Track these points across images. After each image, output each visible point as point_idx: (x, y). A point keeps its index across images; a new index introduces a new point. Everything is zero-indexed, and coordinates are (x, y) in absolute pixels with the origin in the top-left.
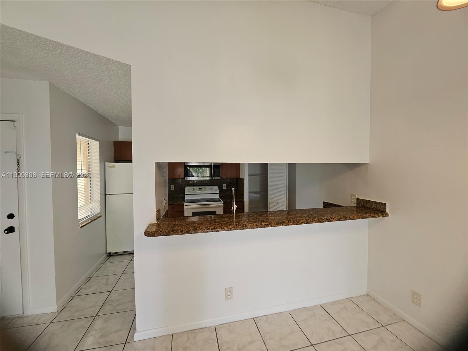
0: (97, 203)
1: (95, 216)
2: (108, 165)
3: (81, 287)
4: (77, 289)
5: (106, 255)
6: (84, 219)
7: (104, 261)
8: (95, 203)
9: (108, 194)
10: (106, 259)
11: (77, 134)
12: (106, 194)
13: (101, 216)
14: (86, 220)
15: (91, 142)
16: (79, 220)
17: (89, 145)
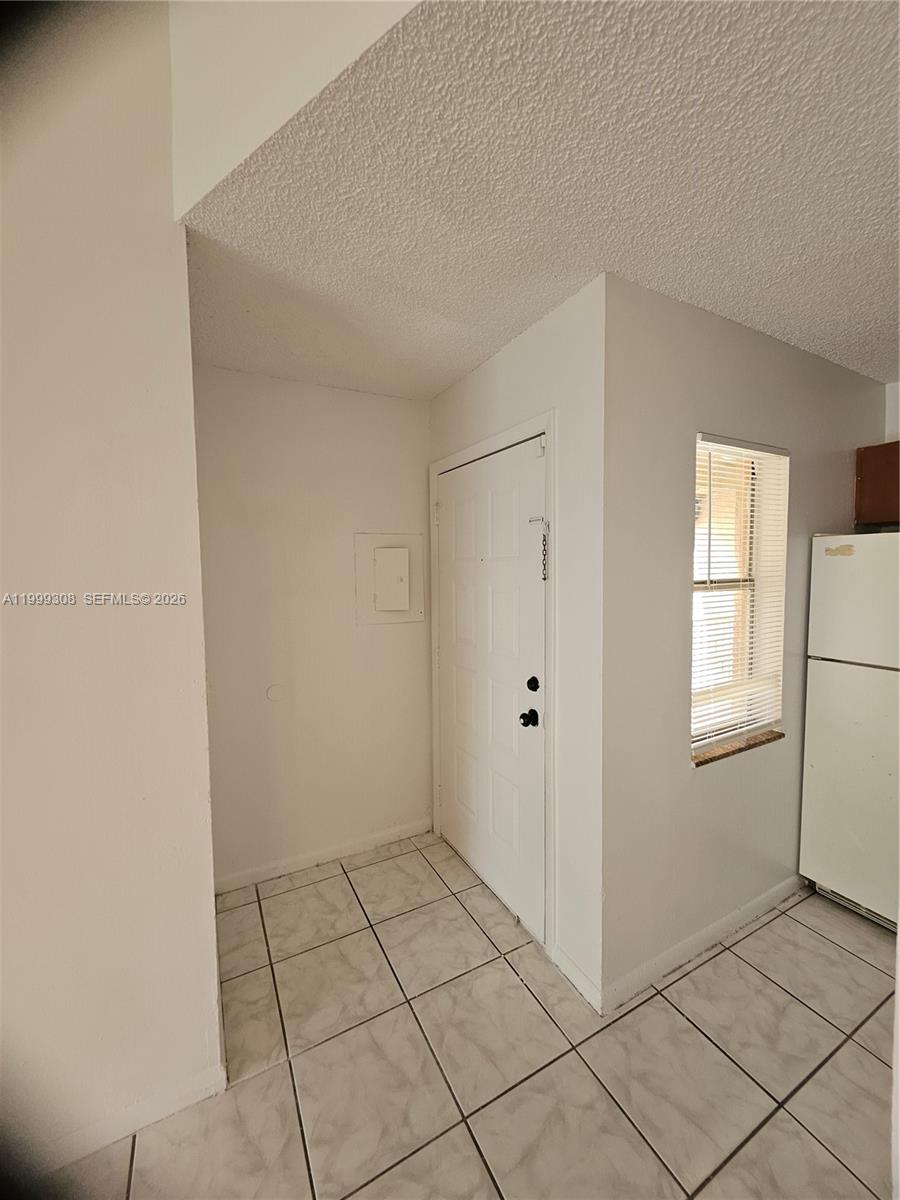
0: (770, 686)
1: (761, 731)
2: (821, 543)
3: (689, 967)
4: (673, 968)
5: (793, 880)
6: (709, 737)
7: (784, 901)
8: (761, 683)
9: (817, 658)
10: (794, 894)
11: (699, 435)
12: (810, 657)
13: (781, 735)
14: (718, 741)
15: (759, 464)
16: (693, 737)
17: (753, 474)
